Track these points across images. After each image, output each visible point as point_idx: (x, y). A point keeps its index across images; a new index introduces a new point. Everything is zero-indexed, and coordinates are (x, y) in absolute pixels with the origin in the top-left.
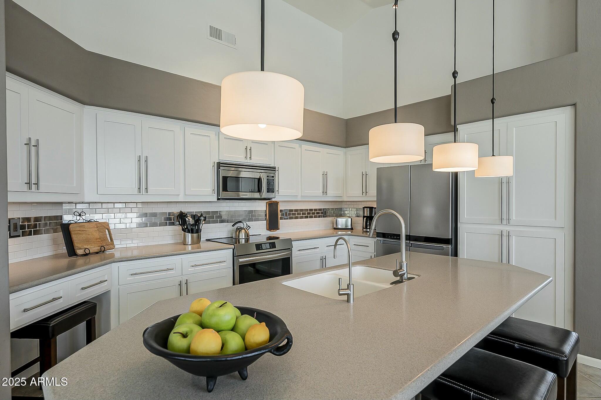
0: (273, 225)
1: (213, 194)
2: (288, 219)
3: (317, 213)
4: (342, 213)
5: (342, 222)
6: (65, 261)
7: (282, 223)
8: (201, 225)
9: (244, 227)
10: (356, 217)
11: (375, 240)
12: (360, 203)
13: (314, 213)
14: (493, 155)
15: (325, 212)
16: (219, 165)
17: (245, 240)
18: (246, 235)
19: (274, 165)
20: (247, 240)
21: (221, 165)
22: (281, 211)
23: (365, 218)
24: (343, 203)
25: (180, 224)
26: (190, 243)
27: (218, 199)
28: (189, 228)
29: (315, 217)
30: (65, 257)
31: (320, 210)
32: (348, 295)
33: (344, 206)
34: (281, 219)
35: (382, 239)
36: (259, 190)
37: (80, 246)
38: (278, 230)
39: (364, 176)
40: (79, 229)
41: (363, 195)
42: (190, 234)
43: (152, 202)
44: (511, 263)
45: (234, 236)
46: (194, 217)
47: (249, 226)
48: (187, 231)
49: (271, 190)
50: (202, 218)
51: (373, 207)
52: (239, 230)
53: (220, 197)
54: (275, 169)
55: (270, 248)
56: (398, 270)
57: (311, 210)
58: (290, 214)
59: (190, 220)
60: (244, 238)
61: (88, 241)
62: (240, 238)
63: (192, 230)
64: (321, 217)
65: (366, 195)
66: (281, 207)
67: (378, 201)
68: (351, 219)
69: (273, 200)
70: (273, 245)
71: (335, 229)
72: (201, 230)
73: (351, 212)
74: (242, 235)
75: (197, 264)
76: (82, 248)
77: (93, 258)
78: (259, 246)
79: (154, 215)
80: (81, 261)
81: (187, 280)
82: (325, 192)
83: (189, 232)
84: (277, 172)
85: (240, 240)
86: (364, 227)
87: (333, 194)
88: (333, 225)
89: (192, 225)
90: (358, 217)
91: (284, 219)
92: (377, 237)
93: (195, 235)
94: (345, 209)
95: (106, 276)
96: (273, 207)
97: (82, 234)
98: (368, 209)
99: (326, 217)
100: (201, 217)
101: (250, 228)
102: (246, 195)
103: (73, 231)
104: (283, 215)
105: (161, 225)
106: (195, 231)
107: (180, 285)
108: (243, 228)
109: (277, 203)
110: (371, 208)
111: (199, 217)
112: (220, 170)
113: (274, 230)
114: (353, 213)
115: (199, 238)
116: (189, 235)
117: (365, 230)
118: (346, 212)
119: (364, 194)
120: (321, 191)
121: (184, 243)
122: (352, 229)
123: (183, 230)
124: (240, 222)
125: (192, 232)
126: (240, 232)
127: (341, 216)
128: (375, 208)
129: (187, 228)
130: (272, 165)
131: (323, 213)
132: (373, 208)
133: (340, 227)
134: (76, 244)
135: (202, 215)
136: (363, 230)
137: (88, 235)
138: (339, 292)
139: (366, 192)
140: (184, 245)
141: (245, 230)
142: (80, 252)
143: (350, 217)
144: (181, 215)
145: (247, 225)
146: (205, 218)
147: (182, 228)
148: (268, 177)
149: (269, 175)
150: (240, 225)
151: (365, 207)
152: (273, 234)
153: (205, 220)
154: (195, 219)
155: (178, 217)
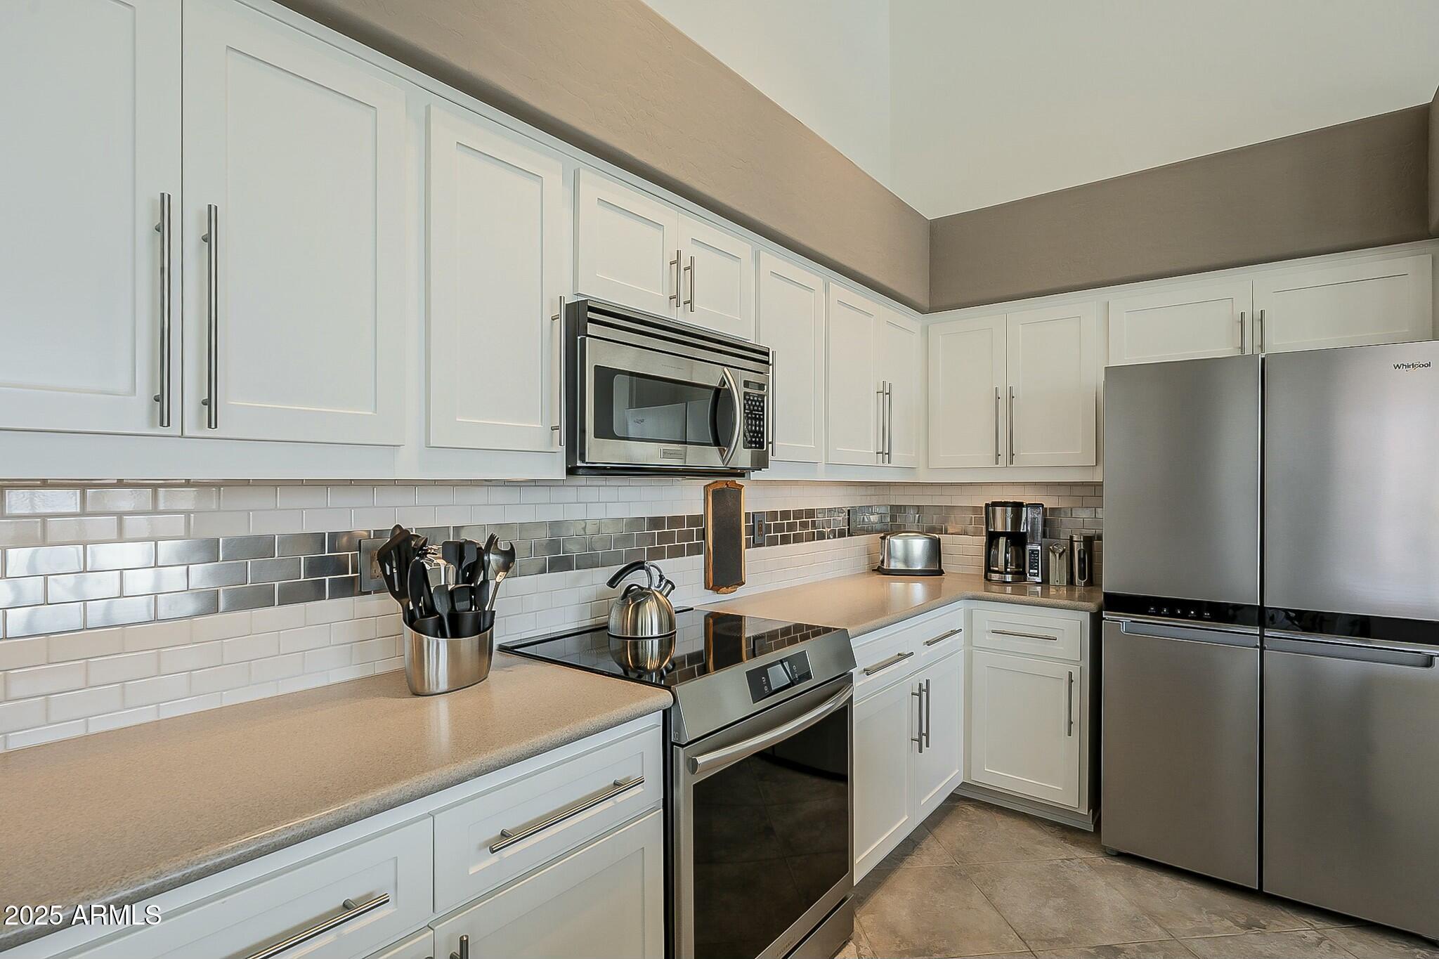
0: (725, 567)
1: (552, 444)
2: (762, 545)
7: (752, 557)
9: (653, 588)
12: (978, 491)
16: (577, 315)
18: (664, 622)
21: (590, 315)
22: (748, 517)
23: (1001, 540)
26: (444, 686)
27: (572, 471)
28: (438, 608)
31: (841, 511)
34: (749, 545)
38: (739, 587)
41: (997, 463)
42: (443, 642)
43: (246, 483)
46: (457, 551)
47: (668, 582)
48: (428, 629)
49: (754, 437)
50: (492, 557)
51: (1023, 503)
52: (635, 597)
53: (580, 460)
54: (765, 358)
55: (793, 683)
58: (768, 529)
59: (442, 572)
62: (641, 635)
63: (455, 617)
64: (844, 535)
65: (1007, 463)
66: (750, 505)
70: (800, 668)
71: (882, 571)
72: (492, 613)
74: (649, 622)
78: (758, 683)
79: (261, 547)
82: (886, 454)
83: (438, 631)
84: (770, 370)
85: (642, 642)
86: (996, 567)
89: (450, 597)
91: (757, 547)
93: (468, 644)
96: (726, 501)
98: (1009, 509)
99: (854, 535)
100: (488, 551)
101: (673, 588)
104: (751, 531)
105: (291, 596)
106: (468, 623)
108: (649, 588)
109: (736, 490)
110: (1020, 508)
111: (481, 553)
112: (582, 341)
113: (728, 590)
115: (484, 652)
116: (439, 650)
117: (995, 576)
119: (1002, 460)
120: (874, 447)
121: (417, 689)
123: (411, 620)
124: (639, 565)
125: (453, 627)
126: (641, 611)
129: (431, 610)
135: (492, 540)
136: (986, 577)
139: (1012, 455)
140: (416, 694)
141: (656, 597)
144: (398, 548)
145: (661, 578)
146: (510, 555)
147: (406, 608)
148: (746, 384)
149: (752, 377)
150: (638, 579)
151: (995, 504)
152: (726, 602)
153: (506, 567)
154: (460, 564)
155: (383, 557)
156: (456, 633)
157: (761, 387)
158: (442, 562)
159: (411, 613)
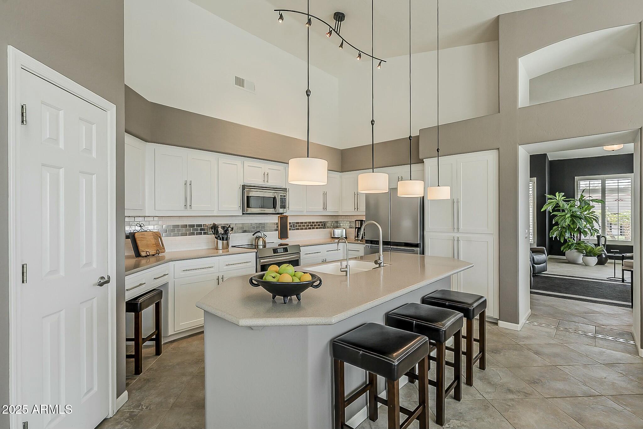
0: (283, 234)
1: (239, 209)
2: (295, 230)
3: (319, 225)
4: (338, 225)
5: (338, 232)
6: (133, 261)
7: (290, 233)
8: (229, 234)
9: (262, 236)
10: (349, 228)
11: (364, 246)
12: (353, 217)
13: (316, 225)
14: (438, 186)
15: (325, 224)
16: (244, 187)
17: (263, 246)
18: (264, 242)
19: (286, 187)
20: (264, 246)
21: (246, 187)
22: (290, 223)
23: (357, 229)
24: (339, 217)
25: (213, 234)
26: (221, 248)
27: (243, 214)
28: (220, 236)
29: (317, 228)
30: (133, 258)
31: (321, 222)
32: (346, 271)
33: (340, 219)
34: (290, 229)
35: (370, 245)
36: (274, 207)
37: (143, 249)
38: (287, 238)
39: (356, 196)
40: (141, 237)
41: (354, 210)
43: (194, 216)
44: (460, 259)
45: (254, 243)
46: (223, 228)
47: (265, 235)
48: (219, 239)
49: (283, 207)
52: (258, 238)
53: (244, 212)
54: (286, 190)
55: (284, 252)
56: (378, 260)
57: (313, 223)
58: (296, 226)
59: (221, 231)
60: (262, 244)
61: (148, 246)
62: (259, 244)
63: (223, 238)
64: (322, 228)
65: (357, 210)
66: (290, 220)
67: (366, 215)
68: (346, 230)
69: (285, 214)
70: (286, 250)
71: (332, 238)
72: (229, 238)
73: (345, 224)
74: (261, 242)
75: (230, 264)
76: (144, 251)
77: (152, 259)
78: (275, 251)
79: (192, 226)
80: (143, 261)
81: (223, 276)
82: (325, 208)
83: (220, 240)
84: (288, 192)
85: (259, 246)
86: (356, 236)
87: (331, 210)
88: (331, 235)
89: (222, 234)
90: (351, 228)
91: (292, 230)
92: (366, 243)
93: (225, 242)
94: (340, 222)
95: (167, 271)
96: (283, 219)
97: (144, 240)
98: (359, 221)
99: (325, 228)
100: (229, 228)
101: (266, 236)
102: (265, 211)
103: (138, 238)
104: (291, 226)
105: (197, 234)
106: (225, 239)
107: (218, 279)
109: (286, 217)
110: (362, 221)
111: (227, 228)
112: (244, 191)
113: (284, 239)
114: (347, 225)
115: (228, 244)
116: (220, 242)
117: (356, 238)
118: (341, 224)
119: (356, 209)
120: (322, 207)
121: (217, 249)
122: (346, 238)
124: (259, 232)
126: (259, 240)
127: (337, 227)
128: (364, 221)
130: (284, 187)
131: (323, 225)
132: (363, 221)
133: (336, 236)
134: (141, 248)
135: (229, 226)
136: (355, 239)
137: (148, 241)
138: (341, 270)
139: (357, 208)
141: (263, 239)
142: (143, 254)
143: (345, 228)
144: (214, 226)
145: (264, 234)
146: (232, 228)
147: (215, 236)
148: (281, 196)
149: (282, 194)
150: (259, 234)
151: (357, 220)
152: (284, 241)
153: (232, 230)
154: (224, 229)
155: (212, 228)
156: (223, 240)
157: (285, 196)
158: (221, 229)
159: (216, 237)
